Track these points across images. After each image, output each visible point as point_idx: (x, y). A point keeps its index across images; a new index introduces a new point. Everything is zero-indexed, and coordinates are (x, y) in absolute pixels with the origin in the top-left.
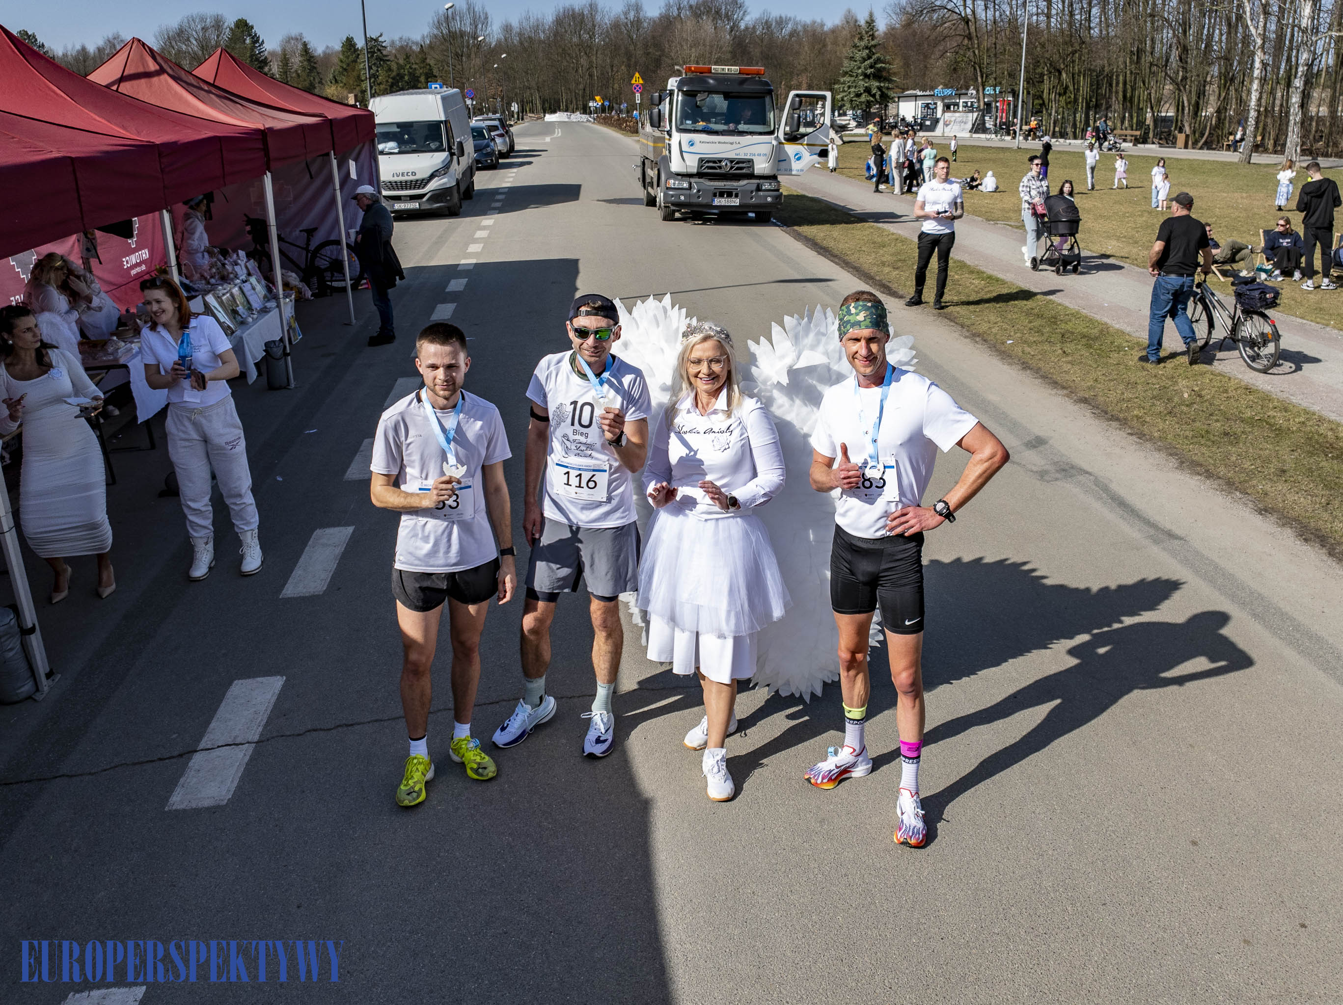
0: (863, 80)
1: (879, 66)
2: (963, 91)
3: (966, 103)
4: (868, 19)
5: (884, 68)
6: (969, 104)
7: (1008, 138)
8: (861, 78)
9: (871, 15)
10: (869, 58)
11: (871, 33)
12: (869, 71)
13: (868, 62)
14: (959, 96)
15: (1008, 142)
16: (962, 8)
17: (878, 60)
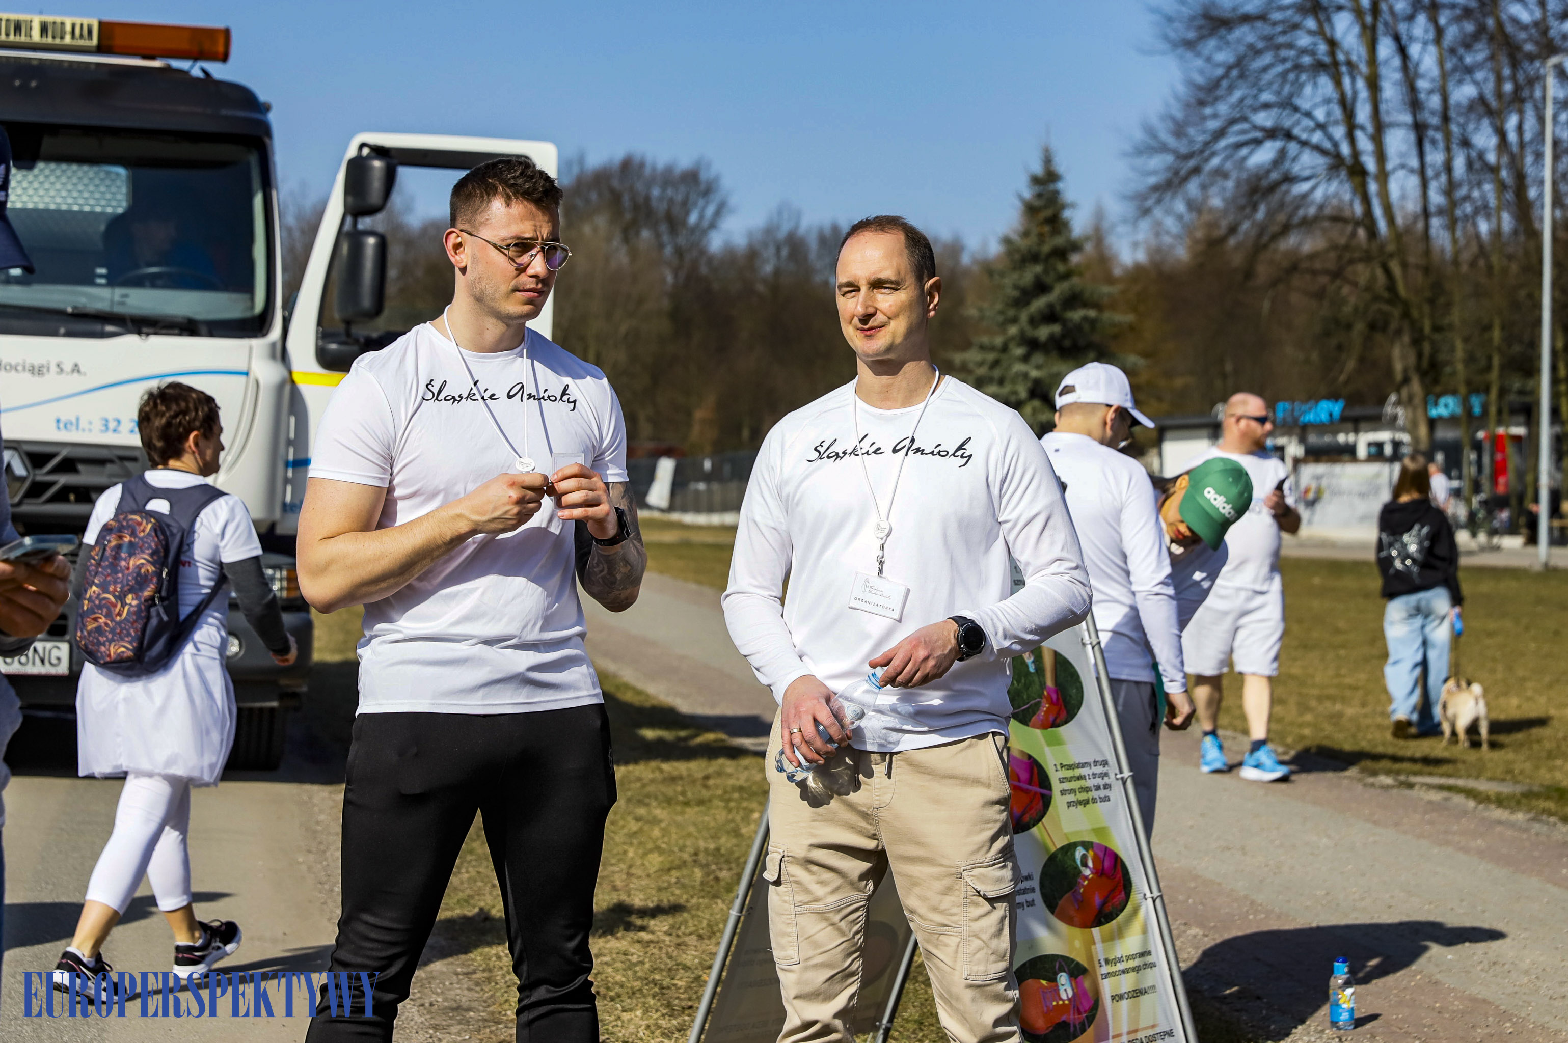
0: (1025, 359)
1: (1076, 315)
2: (1369, 411)
3: (1380, 445)
4: (1038, 169)
5: (1093, 322)
6: (1388, 450)
7: (1512, 543)
8: (1019, 351)
9: (1048, 161)
10: (1041, 287)
11: (1048, 213)
12: (1044, 332)
13: (1039, 304)
14: (1355, 422)
15: (1512, 552)
16: (1339, 132)
17: (1074, 300)
